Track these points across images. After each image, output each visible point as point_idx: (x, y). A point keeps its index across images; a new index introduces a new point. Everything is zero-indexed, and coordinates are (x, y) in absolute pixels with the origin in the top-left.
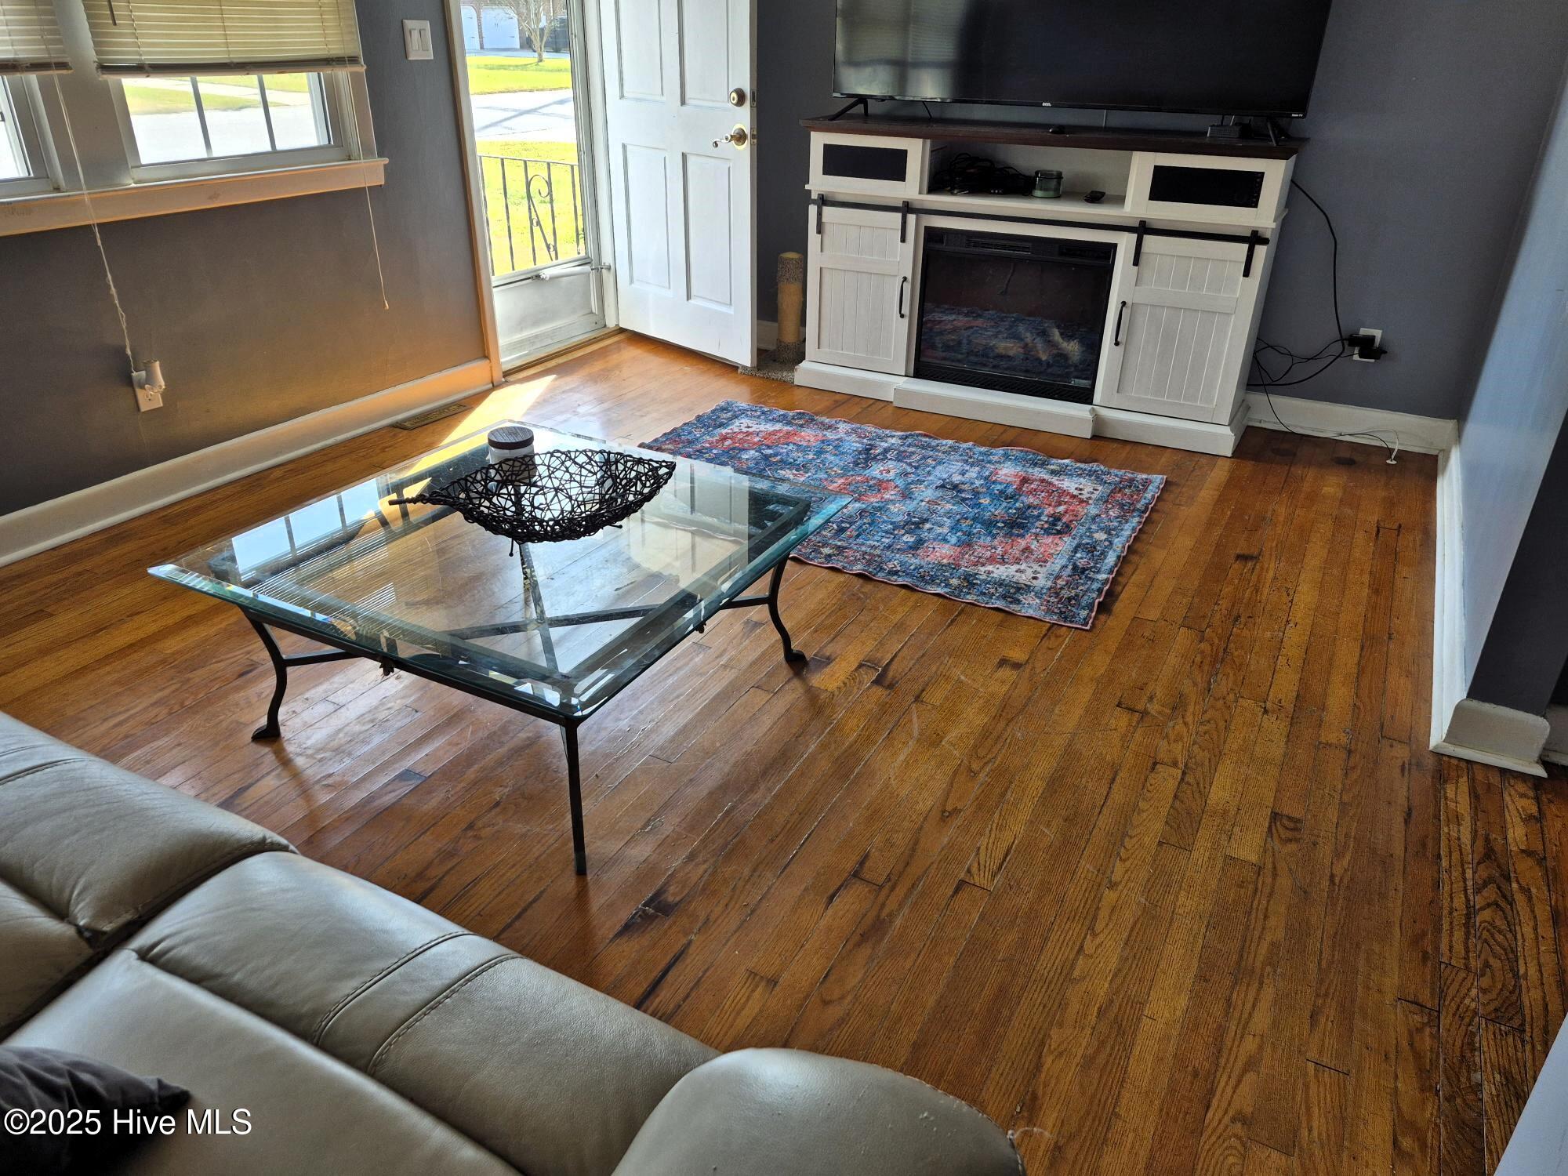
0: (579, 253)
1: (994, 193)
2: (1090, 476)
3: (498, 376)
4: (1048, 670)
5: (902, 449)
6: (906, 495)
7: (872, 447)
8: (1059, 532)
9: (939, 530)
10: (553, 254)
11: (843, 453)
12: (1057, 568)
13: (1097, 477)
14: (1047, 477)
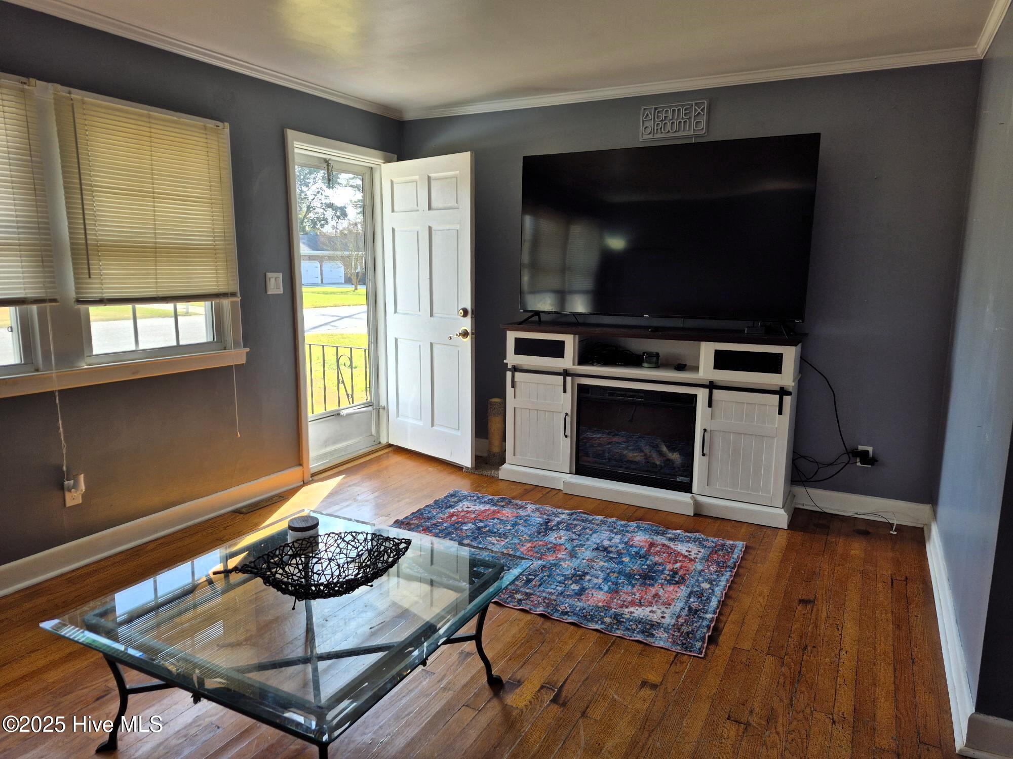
0: (367, 400)
1: (619, 365)
2: (695, 542)
3: (307, 477)
4: (676, 690)
5: (569, 522)
6: (573, 555)
7: (549, 520)
8: (677, 583)
9: (595, 581)
10: (351, 400)
11: (530, 525)
12: (678, 609)
13: (700, 543)
14: (666, 542)
